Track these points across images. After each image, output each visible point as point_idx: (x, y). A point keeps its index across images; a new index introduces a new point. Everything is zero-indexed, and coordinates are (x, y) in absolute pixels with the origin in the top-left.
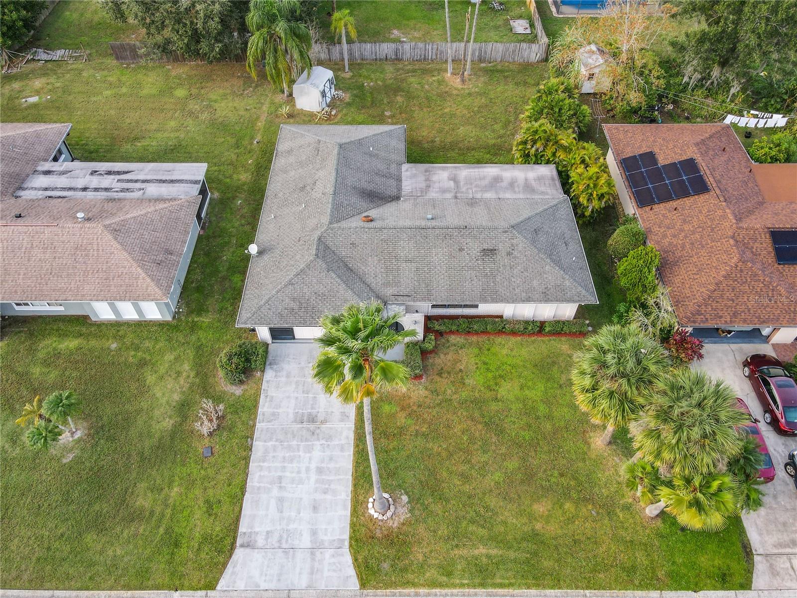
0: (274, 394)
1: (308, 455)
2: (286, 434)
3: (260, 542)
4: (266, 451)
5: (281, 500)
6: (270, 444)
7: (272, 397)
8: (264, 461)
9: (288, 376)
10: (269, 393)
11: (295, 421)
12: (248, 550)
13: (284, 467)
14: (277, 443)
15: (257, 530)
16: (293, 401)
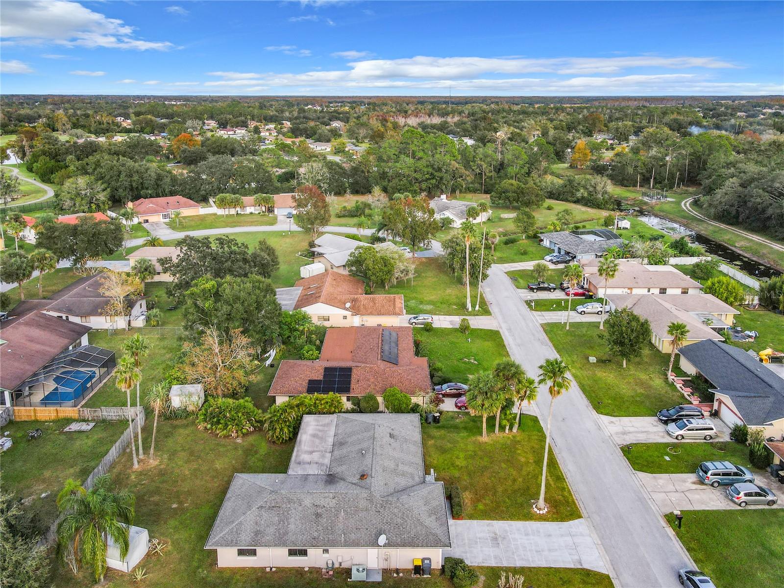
0: (481, 559)
1: (519, 540)
2: (507, 551)
3: (576, 557)
4: (522, 559)
5: (550, 550)
6: (517, 558)
7: (483, 560)
8: (529, 560)
9: (466, 552)
10: (481, 561)
11: (498, 547)
12: (582, 562)
13: (529, 550)
14: (515, 554)
15: (570, 560)
16: (484, 549)
